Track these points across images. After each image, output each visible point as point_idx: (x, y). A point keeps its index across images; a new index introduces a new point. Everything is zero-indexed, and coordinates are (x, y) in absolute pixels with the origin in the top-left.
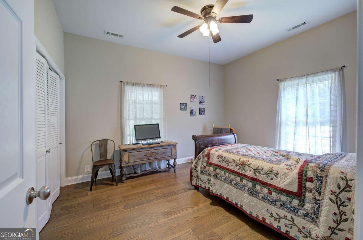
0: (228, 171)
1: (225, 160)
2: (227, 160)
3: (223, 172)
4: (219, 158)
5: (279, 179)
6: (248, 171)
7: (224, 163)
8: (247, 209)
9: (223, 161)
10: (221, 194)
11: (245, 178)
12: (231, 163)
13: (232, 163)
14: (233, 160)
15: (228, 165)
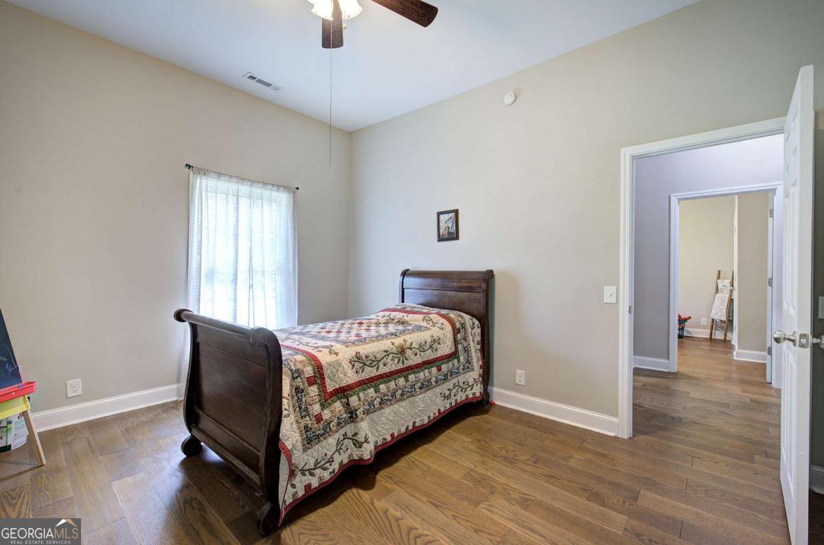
0: (381, 380)
1: (368, 363)
2: (373, 359)
3: (372, 390)
4: (353, 366)
5: (443, 345)
6: (413, 356)
7: (367, 369)
8: (423, 419)
9: (365, 364)
10: (392, 435)
11: (410, 372)
12: (382, 361)
13: (385, 359)
14: (385, 351)
15: (378, 369)
